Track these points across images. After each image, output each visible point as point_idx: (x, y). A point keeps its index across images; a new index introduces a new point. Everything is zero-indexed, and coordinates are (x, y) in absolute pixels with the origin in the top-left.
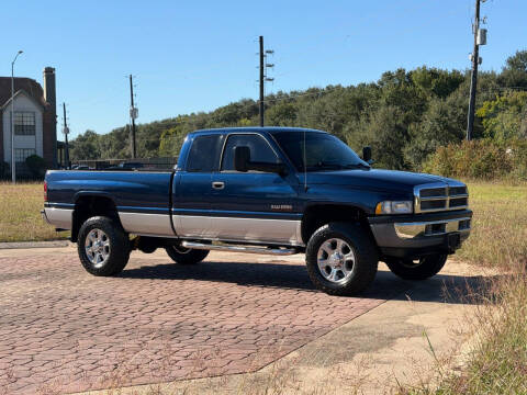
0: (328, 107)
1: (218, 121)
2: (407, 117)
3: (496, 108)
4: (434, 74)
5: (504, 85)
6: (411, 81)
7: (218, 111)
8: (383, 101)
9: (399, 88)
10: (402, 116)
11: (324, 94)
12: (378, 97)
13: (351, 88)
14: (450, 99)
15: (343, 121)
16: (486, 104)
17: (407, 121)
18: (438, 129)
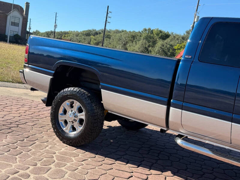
0: (123, 37)
1: (83, 35)
2: (149, 45)
3: (181, 47)
4: (161, 32)
5: (184, 39)
6: (152, 33)
7: (84, 31)
8: (142, 38)
9: (148, 34)
10: (148, 44)
11: (120, 32)
12: (141, 36)
13: (130, 32)
14: (166, 41)
15: (127, 42)
16: (178, 45)
17: (149, 46)
18: (160, 51)
